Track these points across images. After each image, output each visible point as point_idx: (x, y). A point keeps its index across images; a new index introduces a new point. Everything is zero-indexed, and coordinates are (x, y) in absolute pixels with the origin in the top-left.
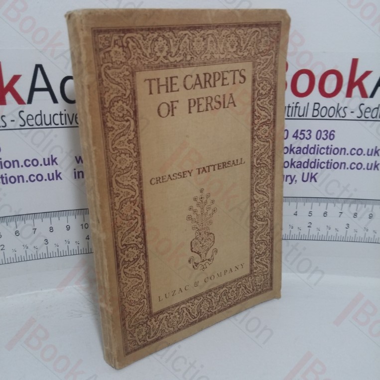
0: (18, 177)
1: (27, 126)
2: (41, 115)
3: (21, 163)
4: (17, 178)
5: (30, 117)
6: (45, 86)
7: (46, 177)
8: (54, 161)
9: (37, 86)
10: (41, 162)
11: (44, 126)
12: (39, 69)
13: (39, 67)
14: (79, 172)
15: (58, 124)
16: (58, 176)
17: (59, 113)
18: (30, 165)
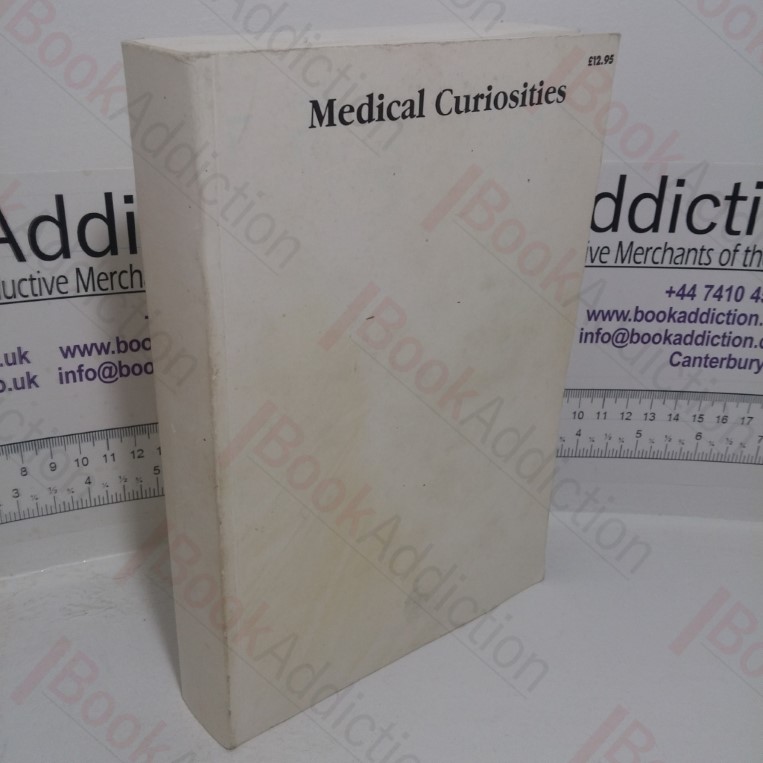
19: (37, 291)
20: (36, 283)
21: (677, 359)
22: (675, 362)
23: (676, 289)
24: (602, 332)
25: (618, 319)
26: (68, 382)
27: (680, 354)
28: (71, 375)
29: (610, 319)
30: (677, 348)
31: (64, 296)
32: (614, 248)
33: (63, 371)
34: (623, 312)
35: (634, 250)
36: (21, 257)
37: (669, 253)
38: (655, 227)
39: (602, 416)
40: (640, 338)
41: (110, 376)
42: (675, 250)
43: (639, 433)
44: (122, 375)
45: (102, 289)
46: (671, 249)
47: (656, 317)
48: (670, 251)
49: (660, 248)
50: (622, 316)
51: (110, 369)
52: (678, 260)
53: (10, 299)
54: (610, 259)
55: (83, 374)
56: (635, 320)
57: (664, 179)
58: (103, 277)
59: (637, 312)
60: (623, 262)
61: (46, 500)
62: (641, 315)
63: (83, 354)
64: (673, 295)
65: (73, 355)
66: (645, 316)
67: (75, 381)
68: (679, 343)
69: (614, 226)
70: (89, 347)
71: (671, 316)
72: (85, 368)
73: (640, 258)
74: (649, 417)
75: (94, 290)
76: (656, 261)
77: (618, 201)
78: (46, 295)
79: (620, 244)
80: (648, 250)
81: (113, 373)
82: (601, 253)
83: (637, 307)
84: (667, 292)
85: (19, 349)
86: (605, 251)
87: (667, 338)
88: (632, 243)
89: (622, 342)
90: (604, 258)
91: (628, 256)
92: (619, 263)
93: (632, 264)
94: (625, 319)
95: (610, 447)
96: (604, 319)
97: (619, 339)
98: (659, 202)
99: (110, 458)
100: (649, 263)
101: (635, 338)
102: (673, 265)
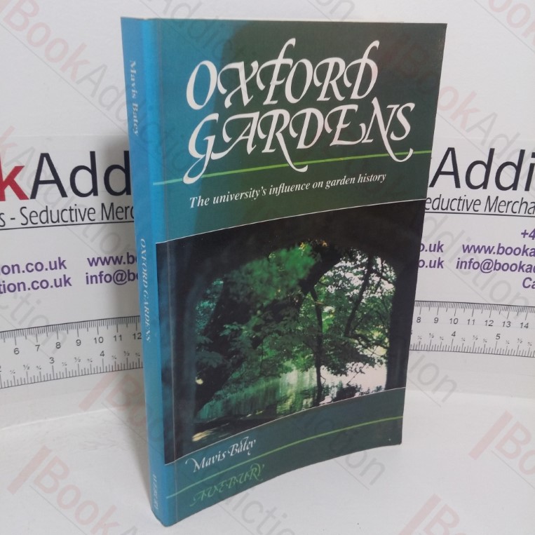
0: (19, 284)
1: (30, 224)
2: (46, 211)
3: (23, 268)
4: (17, 285)
5: (34, 214)
6: (52, 178)
7: (51, 283)
8: (62, 264)
9: (42, 178)
10: (46, 265)
11: (51, 223)
12: (45, 159)
13: (45, 156)
14: (92, 277)
15: (67, 222)
16: (67, 281)
17: (68, 208)
18: (33, 270)
19: (74, 218)
20: (73, 213)
21: (528, 283)
22: (526, 285)
23: (529, 231)
24: (473, 261)
25: (485, 252)
26: (92, 283)
27: (531, 279)
28: (94, 278)
29: (480, 252)
30: (528, 275)
31: (92, 222)
32: (484, 201)
33: (89, 275)
34: (489, 247)
35: (499, 201)
36: (64, 194)
37: (524, 205)
38: (514, 186)
39: (471, 322)
40: (501, 267)
41: (121, 280)
42: (529, 203)
43: (498, 335)
44: (129, 280)
45: (119, 219)
46: (526, 203)
47: (513, 251)
48: (525, 204)
49: (518, 202)
50: (489, 250)
51: (122, 275)
52: (531, 211)
53: (55, 223)
54: (481, 209)
55: (103, 277)
56: (498, 253)
57: (522, 152)
58: (120, 210)
59: (499, 248)
60: (490, 211)
61: (72, 366)
62: (503, 250)
63: (103, 264)
64: (527, 236)
65: (96, 264)
66: (505, 251)
67: (97, 282)
68: (530, 272)
69: (485, 185)
70: (108, 259)
71: (525, 251)
72: (104, 274)
73: (503, 209)
74: (507, 324)
75: (113, 219)
76: (514, 211)
77: (488, 167)
78: (80, 221)
79: (489, 198)
80: (509, 203)
81: (123, 278)
82: (474, 204)
83: (500, 244)
84: (522, 234)
85: (59, 258)
86: (478, 202)
87: (521, 267)
88: (497, 198)
89: (487, 269)
90: (476, 207)
91: (494, 207)
92: (487, 212)
93: (497, 212)
94: (490, 253)
95: (476, 346)
96: (475, 252)
97: (486, 267)
98: (518, 168)
99: (118, 338)
100: (510, 212)
101: (497, 266)
102: (527, 214)
